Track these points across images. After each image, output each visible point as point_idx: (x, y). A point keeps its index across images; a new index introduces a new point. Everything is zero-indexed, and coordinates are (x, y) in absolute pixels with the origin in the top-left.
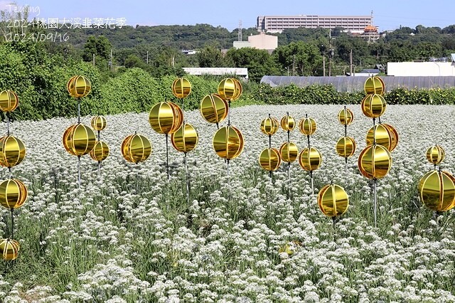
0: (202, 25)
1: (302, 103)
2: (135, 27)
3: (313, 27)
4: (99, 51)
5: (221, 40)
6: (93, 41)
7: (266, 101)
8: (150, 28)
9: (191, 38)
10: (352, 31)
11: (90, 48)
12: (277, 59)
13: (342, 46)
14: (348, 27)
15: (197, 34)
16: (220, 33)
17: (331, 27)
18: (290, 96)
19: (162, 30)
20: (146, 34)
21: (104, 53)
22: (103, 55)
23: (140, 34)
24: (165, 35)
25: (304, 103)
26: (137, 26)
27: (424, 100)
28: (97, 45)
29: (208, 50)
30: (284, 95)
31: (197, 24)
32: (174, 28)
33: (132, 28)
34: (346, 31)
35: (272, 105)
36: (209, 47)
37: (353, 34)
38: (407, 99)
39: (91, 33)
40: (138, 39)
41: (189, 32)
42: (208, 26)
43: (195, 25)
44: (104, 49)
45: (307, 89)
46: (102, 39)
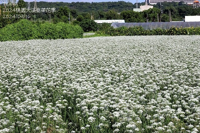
0: (121, 1)
1: (127, 35)
2: (91, 3)
3: (170, 2)
4: (65, 13)
5: (129, 8)
6: (62, 9)
7: (111, 35)
8: (98, 3)
9: (116, 7)
10: (188, 3)
11: (60, 12)
12: (143, 16)
13: (181, 10)
14: (186, 1)
15: (118, 6)
16: (129, 5)
17: (179, 1)
18: (122, 32)
19: (103, 4)
20: (96, 6)
21: (67, 14)
22: (66, 15)
23: (94, 6)
24: (104, 6)
25: (128, 35)
26: (92, 2)
27: (185, 33)
28: (64, 11)
29: (111, 12)
30: (119, 31)
31: (119, 1)
32: (108, 3)
33: (90, 3)
34: (185, 3)
35: (113, 36)
36: (111, 11)
37: (188, 4)
38: (177, 33)
39: (72, 6)
40: (93, 8)
41: (115, 5)
42: (123, 2)
43: (118, 1)
44: (67, 13)
45: (130, 28)
46: (66, 8)
